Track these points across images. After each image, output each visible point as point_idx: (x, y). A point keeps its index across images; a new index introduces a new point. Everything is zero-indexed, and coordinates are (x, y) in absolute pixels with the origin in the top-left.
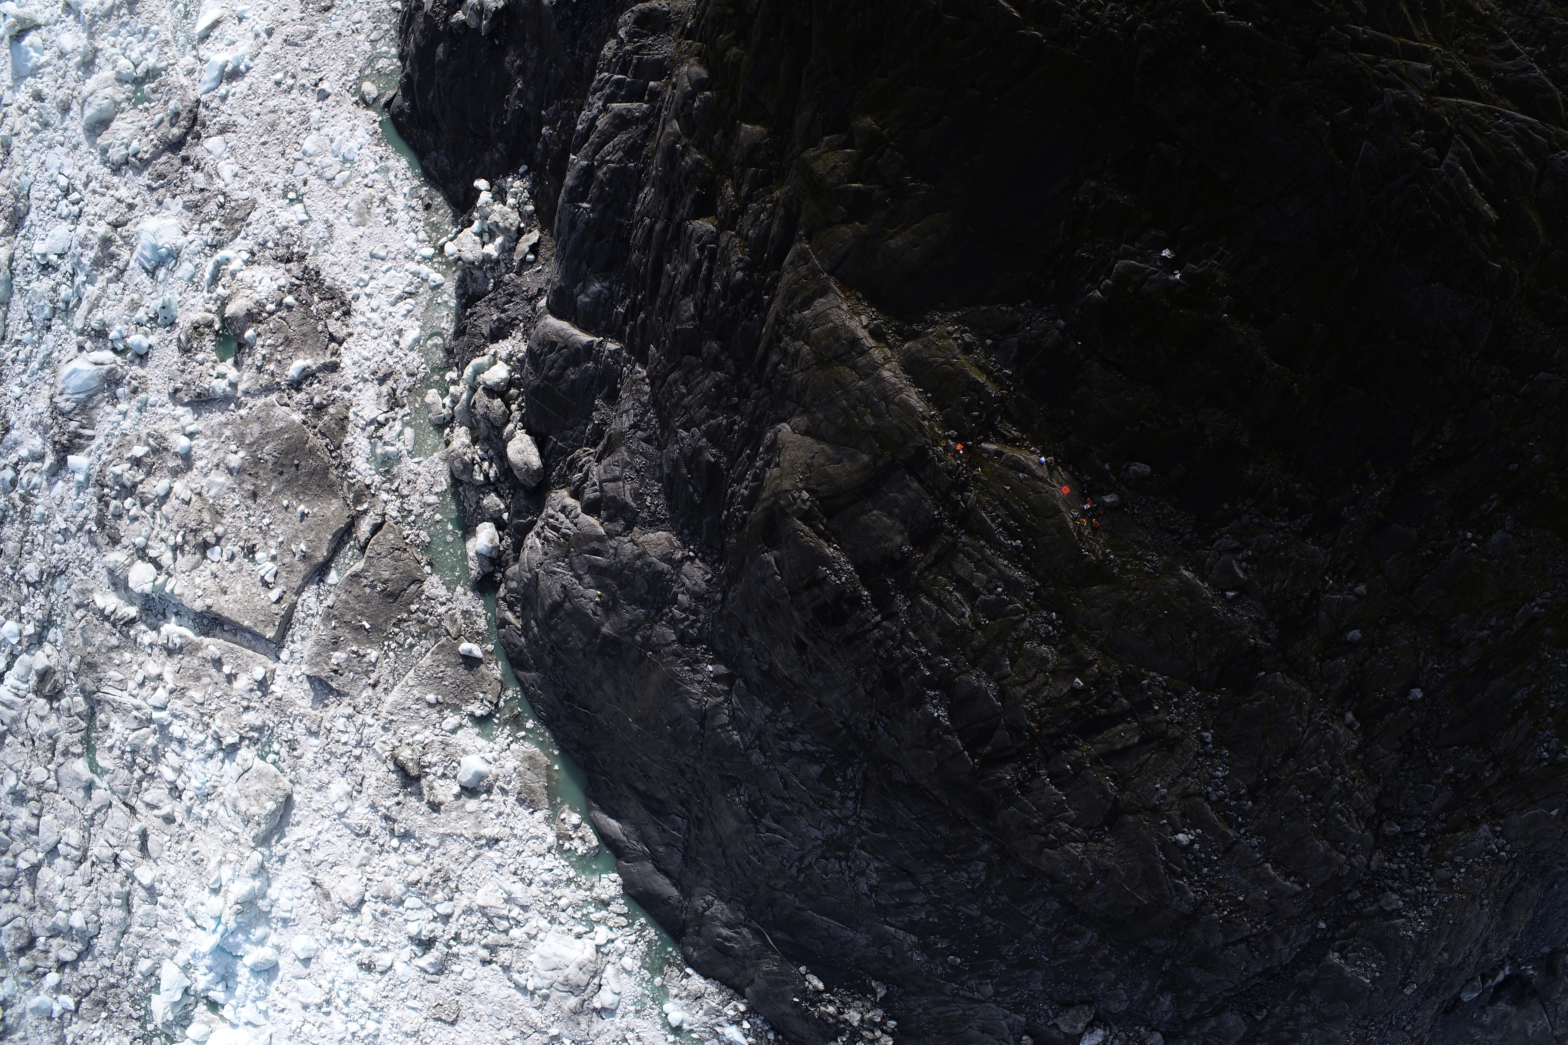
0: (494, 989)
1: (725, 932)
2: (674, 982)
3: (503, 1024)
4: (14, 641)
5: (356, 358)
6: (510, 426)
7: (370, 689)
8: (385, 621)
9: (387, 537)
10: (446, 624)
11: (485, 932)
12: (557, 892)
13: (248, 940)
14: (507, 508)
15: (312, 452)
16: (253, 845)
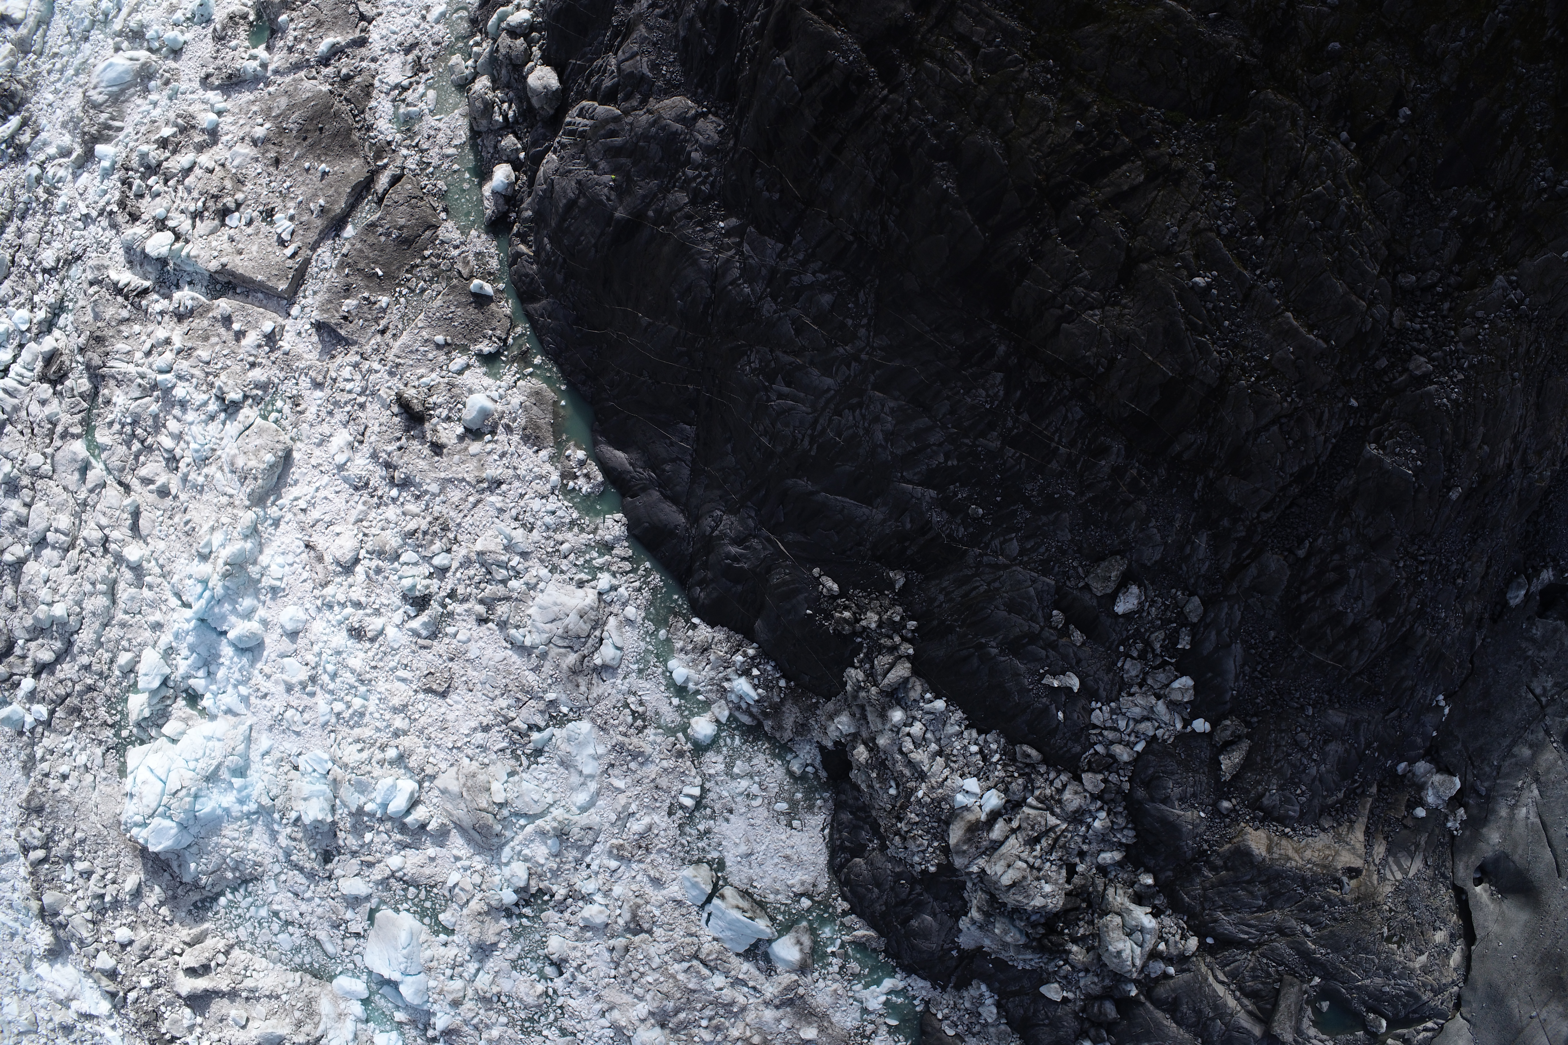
0: (489, 652)
1: (734, 550)
2: (680, 633)
3: (497, 692)
4: (24, 327)
5: (384, 32)
6: (531, 64)
7: (379, 338)
8: (398, 269)
9: (406, 187)
10: (459, 266)
11: (482, 585)
12: (559, 537)
13: (234, 611)
14: (524, 149)
15: (337, 115)
16: (247, 503)
